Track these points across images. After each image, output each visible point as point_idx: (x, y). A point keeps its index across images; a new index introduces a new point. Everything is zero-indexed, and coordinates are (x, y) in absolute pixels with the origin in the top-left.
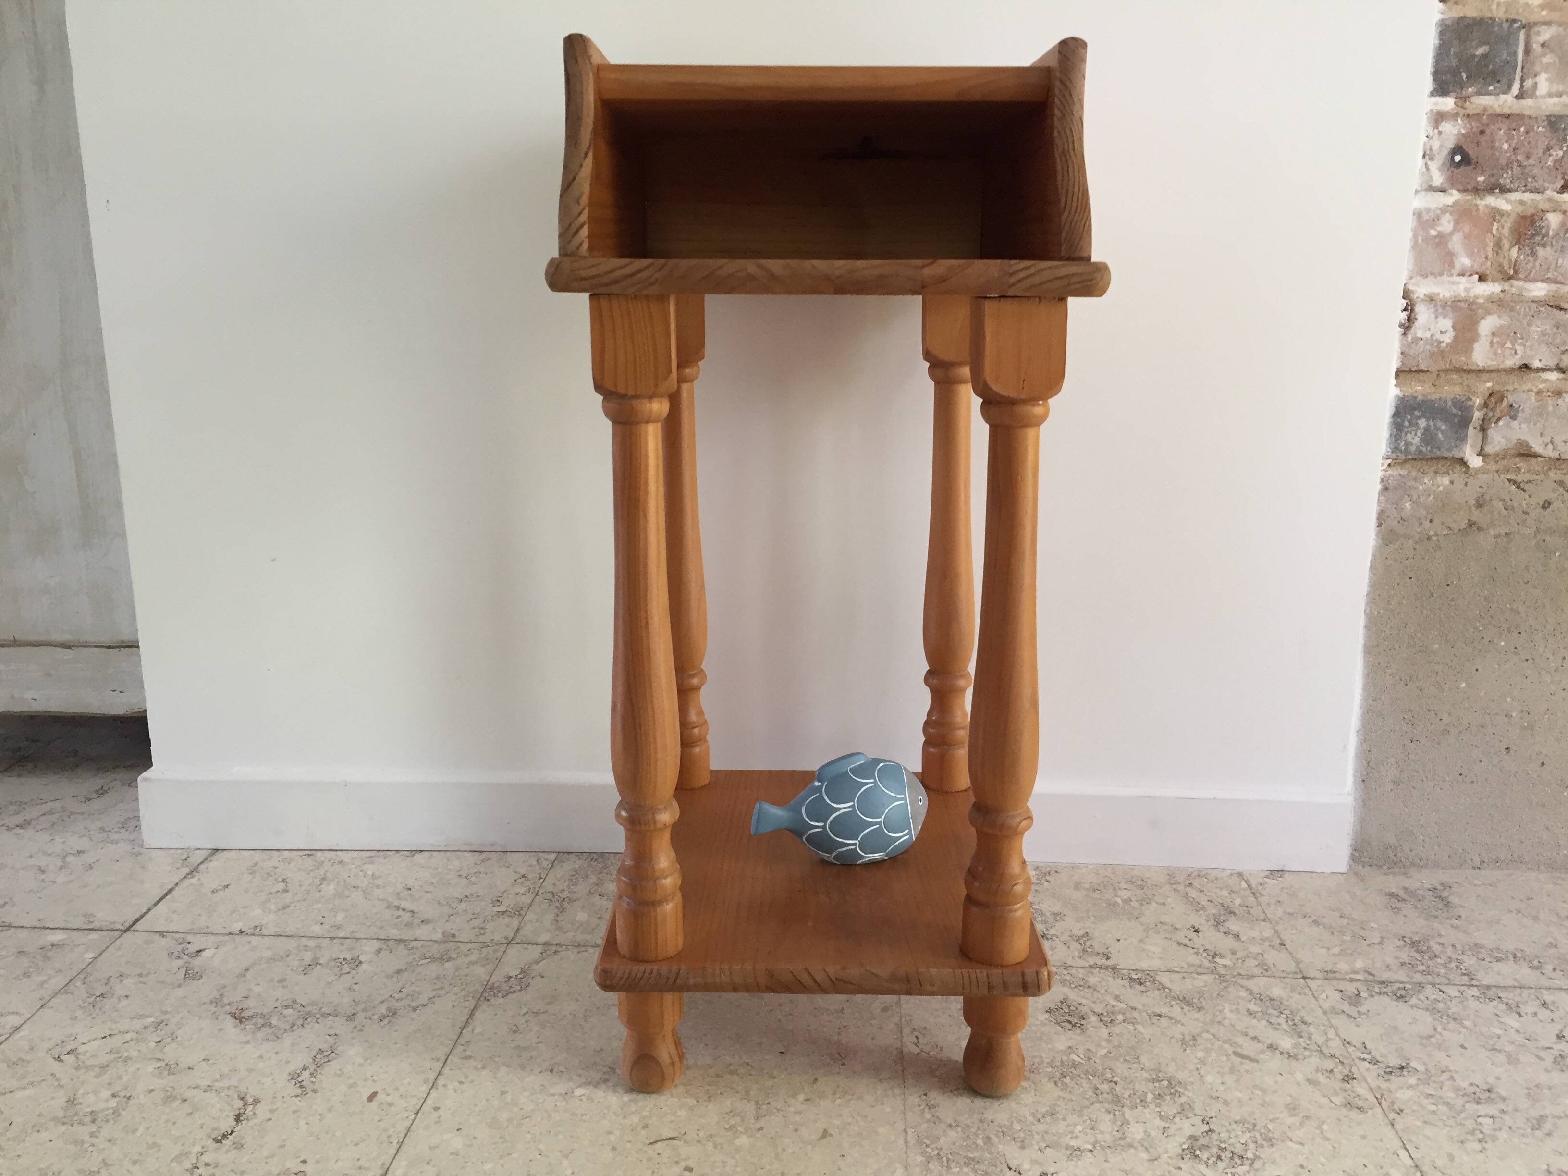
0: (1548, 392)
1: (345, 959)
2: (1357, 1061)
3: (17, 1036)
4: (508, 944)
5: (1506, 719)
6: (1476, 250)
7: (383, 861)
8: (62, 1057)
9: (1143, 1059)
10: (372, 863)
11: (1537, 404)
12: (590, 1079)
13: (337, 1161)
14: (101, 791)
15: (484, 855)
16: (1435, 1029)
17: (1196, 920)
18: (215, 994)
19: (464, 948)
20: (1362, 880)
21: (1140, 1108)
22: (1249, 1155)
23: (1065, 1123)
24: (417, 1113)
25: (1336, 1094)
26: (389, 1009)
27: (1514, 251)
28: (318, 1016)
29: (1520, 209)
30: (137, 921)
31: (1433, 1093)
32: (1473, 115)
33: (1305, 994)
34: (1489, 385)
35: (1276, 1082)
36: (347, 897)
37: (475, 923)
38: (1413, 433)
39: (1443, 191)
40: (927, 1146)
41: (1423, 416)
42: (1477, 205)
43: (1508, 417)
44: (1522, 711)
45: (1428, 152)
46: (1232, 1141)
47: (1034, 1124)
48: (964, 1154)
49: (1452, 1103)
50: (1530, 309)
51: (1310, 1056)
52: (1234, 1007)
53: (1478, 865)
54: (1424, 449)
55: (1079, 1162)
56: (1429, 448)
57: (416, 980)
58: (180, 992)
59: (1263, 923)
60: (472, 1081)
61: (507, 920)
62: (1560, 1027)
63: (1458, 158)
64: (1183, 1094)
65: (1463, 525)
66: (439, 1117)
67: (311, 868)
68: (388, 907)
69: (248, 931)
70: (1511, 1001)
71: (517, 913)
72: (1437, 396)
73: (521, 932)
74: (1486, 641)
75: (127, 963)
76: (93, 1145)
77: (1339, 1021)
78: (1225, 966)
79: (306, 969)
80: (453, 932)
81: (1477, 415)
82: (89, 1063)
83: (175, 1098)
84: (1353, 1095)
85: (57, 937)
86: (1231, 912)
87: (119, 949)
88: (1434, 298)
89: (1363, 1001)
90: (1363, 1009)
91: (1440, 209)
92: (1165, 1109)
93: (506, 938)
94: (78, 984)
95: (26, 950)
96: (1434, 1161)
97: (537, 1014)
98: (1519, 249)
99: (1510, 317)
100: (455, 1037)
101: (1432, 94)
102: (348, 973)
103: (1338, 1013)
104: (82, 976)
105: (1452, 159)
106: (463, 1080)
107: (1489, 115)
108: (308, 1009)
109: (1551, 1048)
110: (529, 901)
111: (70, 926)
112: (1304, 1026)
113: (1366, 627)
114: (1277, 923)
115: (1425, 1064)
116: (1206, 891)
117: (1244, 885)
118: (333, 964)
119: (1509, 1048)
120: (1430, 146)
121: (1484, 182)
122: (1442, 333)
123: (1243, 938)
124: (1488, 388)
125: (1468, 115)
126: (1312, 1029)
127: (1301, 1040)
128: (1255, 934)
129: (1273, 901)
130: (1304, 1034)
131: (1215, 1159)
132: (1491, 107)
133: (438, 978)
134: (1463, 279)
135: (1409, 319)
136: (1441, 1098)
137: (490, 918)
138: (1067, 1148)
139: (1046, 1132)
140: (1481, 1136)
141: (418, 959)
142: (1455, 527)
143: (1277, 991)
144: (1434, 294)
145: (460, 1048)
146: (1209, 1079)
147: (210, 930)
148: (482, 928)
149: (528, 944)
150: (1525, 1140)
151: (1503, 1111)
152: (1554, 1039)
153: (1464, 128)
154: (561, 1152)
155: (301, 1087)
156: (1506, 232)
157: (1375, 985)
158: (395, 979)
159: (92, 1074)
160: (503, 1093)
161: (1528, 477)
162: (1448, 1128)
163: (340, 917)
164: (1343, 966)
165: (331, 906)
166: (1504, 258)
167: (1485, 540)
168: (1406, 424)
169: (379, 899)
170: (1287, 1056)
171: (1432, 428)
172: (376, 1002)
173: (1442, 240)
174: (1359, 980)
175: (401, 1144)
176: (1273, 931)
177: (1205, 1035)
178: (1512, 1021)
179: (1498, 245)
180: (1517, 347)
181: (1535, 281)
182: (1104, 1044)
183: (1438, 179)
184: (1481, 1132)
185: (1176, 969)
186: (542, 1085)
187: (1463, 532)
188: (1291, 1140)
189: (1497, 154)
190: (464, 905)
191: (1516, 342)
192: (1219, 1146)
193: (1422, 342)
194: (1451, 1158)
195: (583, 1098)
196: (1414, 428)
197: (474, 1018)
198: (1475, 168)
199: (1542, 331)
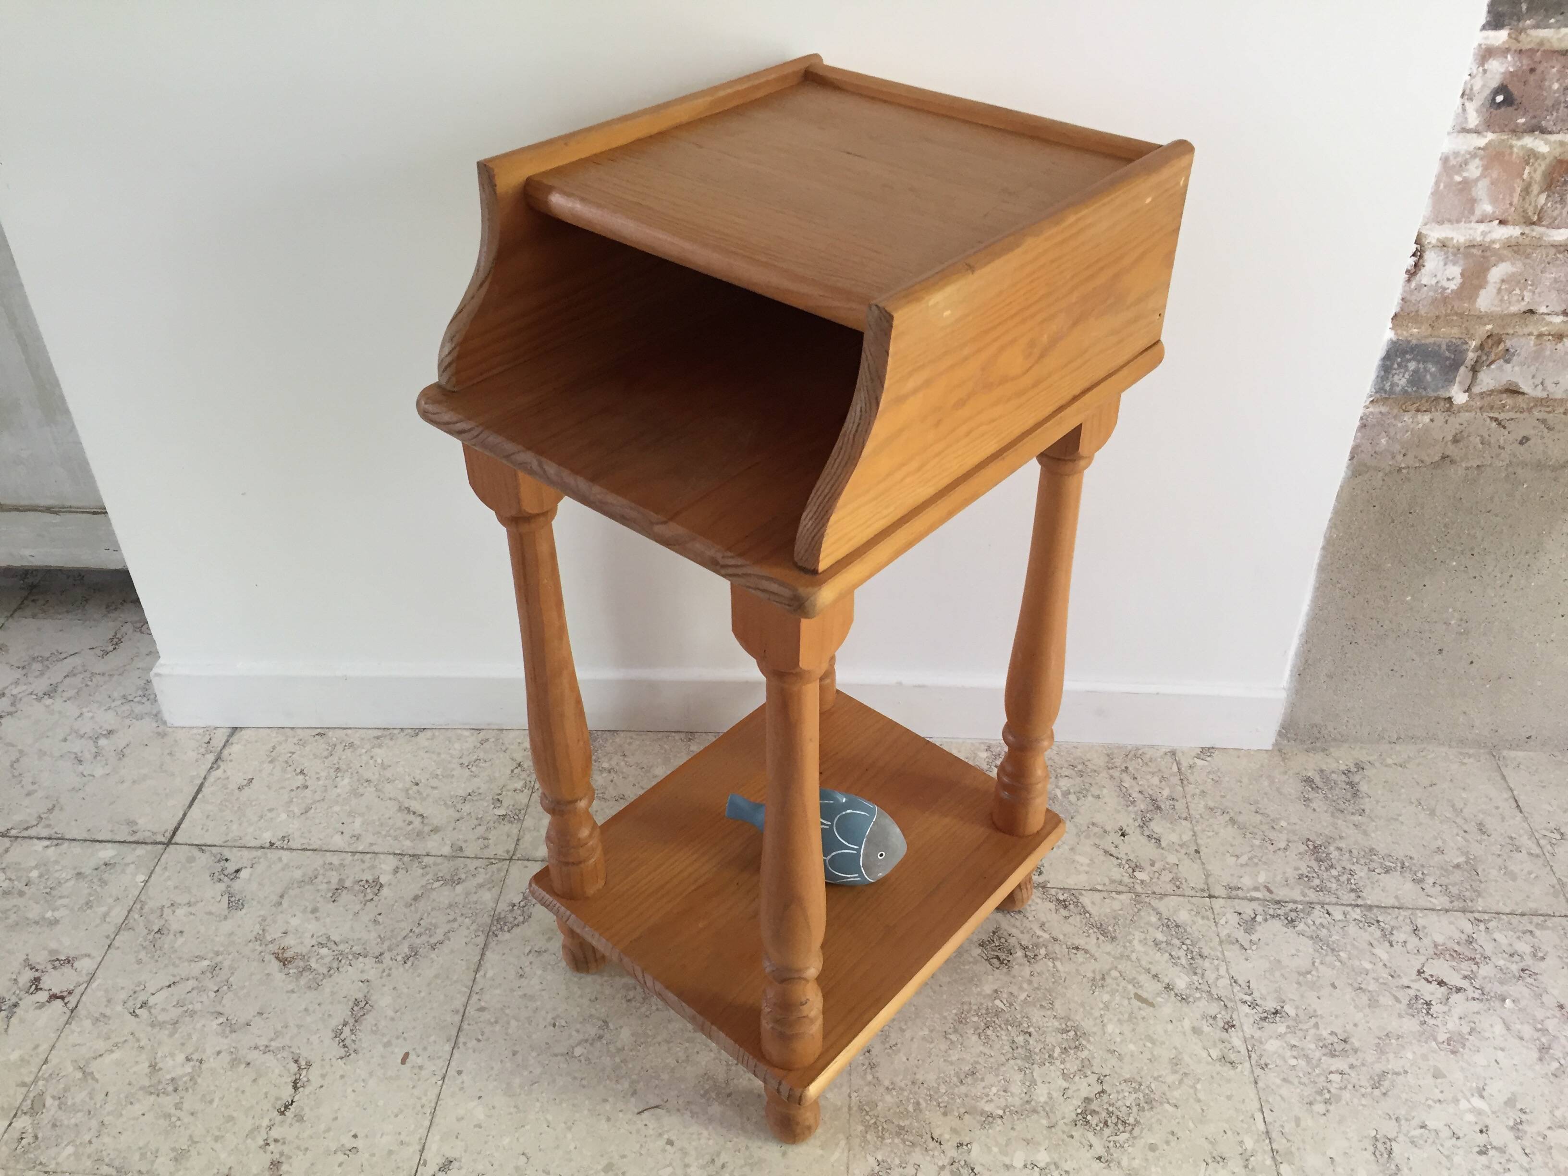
0: (1549, 335)
1: (367, 881)
2: (1239, 1003)
3: (94, 985)
4: (511, 859)
5: (1444, 627)
6: (1501, 197)
7: (391, 743)
8: (138, 1012)
9: (1057, 1005)
10: (380, 746)
11: (1534, 348)
12: (587, 1036)
13: (382, 1135)
14: (115, 640)
15: (482, 735)
16: (1313, 963)
17: (1127, 820)
18: (257, 929)
19: (472, 865)
20: (1283, 760)
21: (1047, 1064)
22: (1131, 1120)
23: (983, 1084)
24: (444, 1078)
25: (1215, 1045)
26: (411, 948)
27: (1542, 199)
28: (350, 957)
29: (1558, 151)
30: (176, 829)
31: (1297, 1044)
32: (1527, 51)
33: (1208, 919)
34: (1489, 327)
35: (1166, 1031)
36: (362, 795)
37: (481, 830)
38: (1401, 375)
39: (1477, 132)
40: (867, 1112)
41: (1413, 359)
42: (1511, 147)
43: (1502, 361)
44: (1461, 620)
45: (1467, 92)
46: (1120, 1103)
47: (957, 1086)
48: (896, 1123)
49: (1311, 1056)
50: (1547, 256)
51: (1199, 999)
52: (1143, 936)
53: (1394, 740)
54: (1410, 390)
55: (990, 1131)
56: (1415, 389)
57: (433, 909)
58: (227, 926)
59: (1184, 823)
60: (488, 1039)
61: (506, 827)
62: (1422, 959)
63: (1500, 98)
64: (1086, 1048)
65: (1437, 458)
66: (463, 1082)
67: (326, 753)
68: (400, 809)
69: (278, 844)
70: (1387, 926)
71: (516, 817)
72: (1431, 340)
73: (521, 842)
74: (1438, 562)
75: (176, 887)
76: (179, 1119)
77: (1232, 952)
78: (1142, 882)
79: (334, 894)
80: (460, 843)
81: (1471, 356)
82: (161, 1018)
83: (240, 1062)
84: (1229, 1047)
85: (107, 853)
86: (1159, 808)
87: (166, 868)
88: (1447, 244)
89: (1258, 928)
90: (1254, 938)
91: (1470, 153)
92: (1068, 1065)
93: (508, 852)
94: (137, 916)
95: (83, 870)
96: (1282, 1126)
97: (539, 952)
98: (1548, 196)
99: (1524, 265)
100: (470, 983)
101: (1484, 28)
102: (372, 900)
103: (1233, 944)
104: (138, 906)
105: (1494, 99)
106: (480, 1037)
107: (1544, 51)
108: (341, 947)
109: (1408, 987)
110: (526, 801)
111: (117, 838)
112: (1199, 961)
113: (1324, 548)
114: (1197, 822)
115: (1297, 1008)
116: (1139, 778)
117: (1175, 769)
118: (357, 888)
119: (1373, 987)
120: (1472, 86)
121: (1524, 124)
122: (1448, 279)
123: (1163, 844)
124: (1488, 331)
125: (1521, 51)
126: (1207, 964)
127: (1195, 978)
128: (1174, 838)
129: (1198, 791)
130: (1199, 971)
131: (1101, 1125)
132: (1549, 41)
133: (450, 906)
134: (1482, 227)
135: (1416, 265)
136: (1303, 1049)
137: (491, 824)
138: (982, 1115)
139: (966, 1096)
140: (1327, 1096)
141: (431, 881)
142: (1428, 461)
143: (1183, 916)
144: (1446, 238)
145: (475, 998)
146: (1110, 1028)
147: (242, 842)
148: (487, 839)
149: (528, 860)
150: (1364, 1101)
151: (1352, 1067)
152: (1414, 976)
153: (1513, 66)
154: (565, 1123)
155: (345, 1046)
156: (1538, 176)
157: (1272, 906)
158: (413, 908)
159: (167, 1032)
160: (514, 1053)
161: (1512, 415)
162: (1302, 1087)
163: (357, 825)
164: (1247, 881)
165: (347, 808)
166: (1530, 204)
167: (1456, 473)
168: (1396, 366)
169: (390, 799)
170: (1180, 998)
171: (1422, 370)
172: (399, 939)
173: (1466, 186)
174: (1258, 899)
175: (433, 1114)
176: (1191, 833)
177: (1114, 973)
178: (1382, 952)
179: (1526, 190)
180: (1525, 293)
181: (1559, 228)
182: (1025, 985)
183: (1473, 119)
184: (1329, 1092)
185: (1099, 887)
186: (547, 1043)
187: (1435, 465)
188: (1168, 1103)
189: (1545, 94)
190: (467, 808)
191: (1526, 288)
192: (1107, 1109)
193: (1426, 288)
194: (1298, 1121)
195: (582, 1058)
196: (1402, 370)
197: (485, 958)
198: (1516, 110)
199: (1555, 279)
